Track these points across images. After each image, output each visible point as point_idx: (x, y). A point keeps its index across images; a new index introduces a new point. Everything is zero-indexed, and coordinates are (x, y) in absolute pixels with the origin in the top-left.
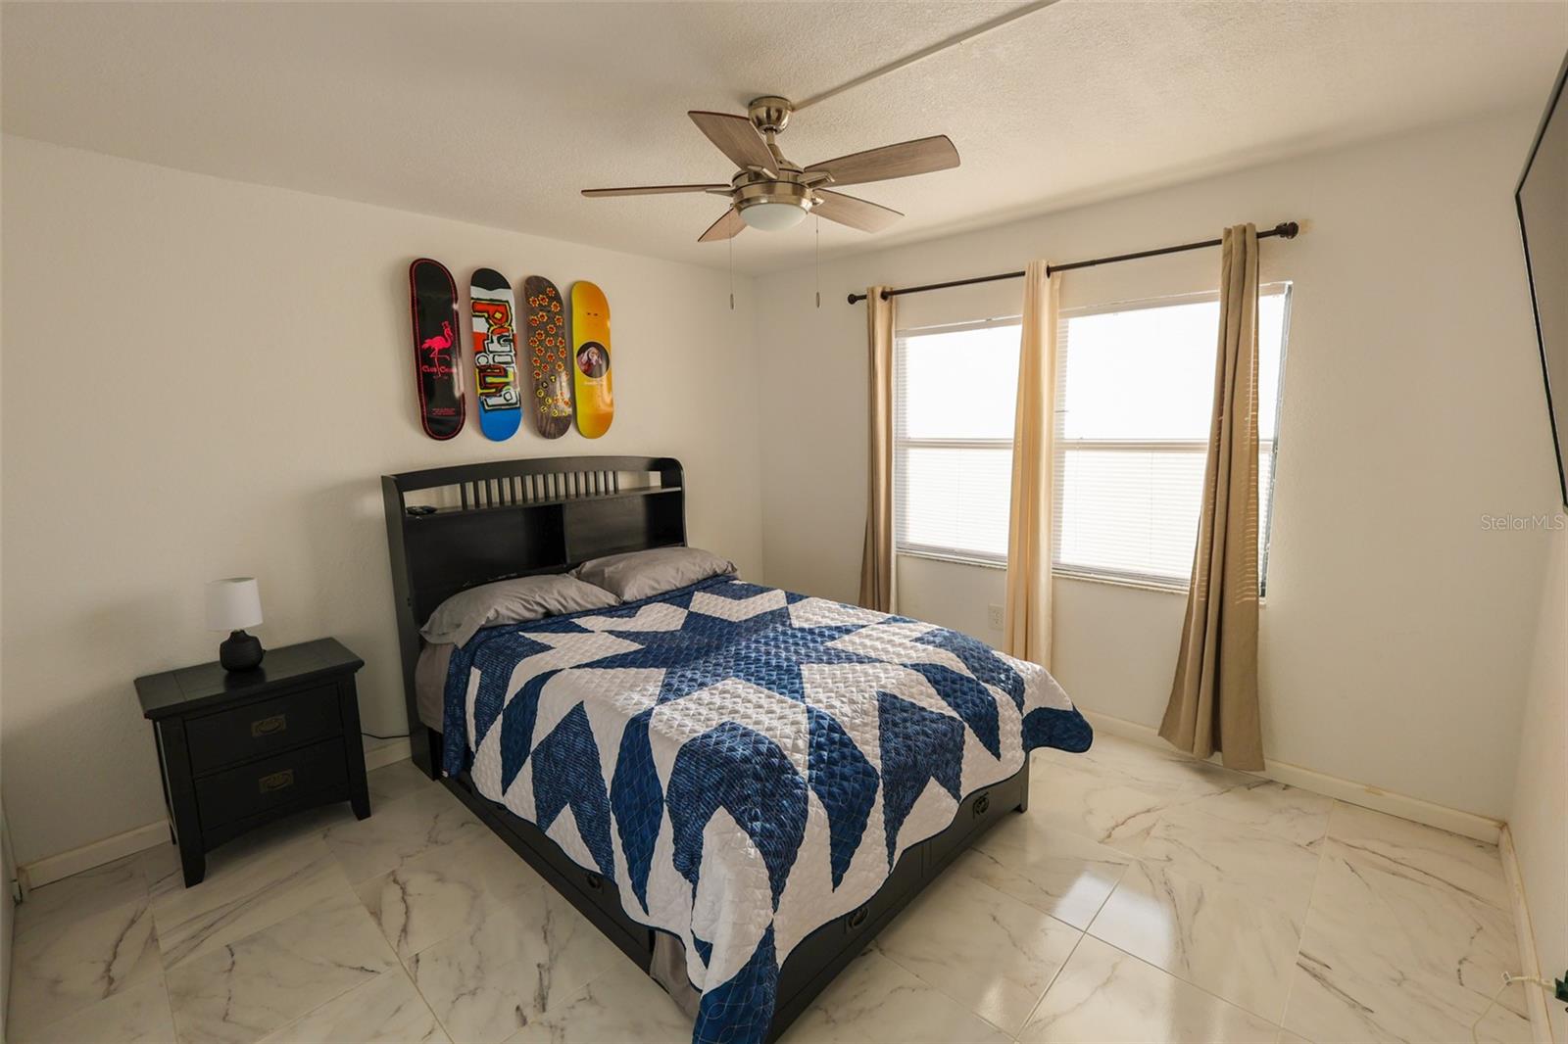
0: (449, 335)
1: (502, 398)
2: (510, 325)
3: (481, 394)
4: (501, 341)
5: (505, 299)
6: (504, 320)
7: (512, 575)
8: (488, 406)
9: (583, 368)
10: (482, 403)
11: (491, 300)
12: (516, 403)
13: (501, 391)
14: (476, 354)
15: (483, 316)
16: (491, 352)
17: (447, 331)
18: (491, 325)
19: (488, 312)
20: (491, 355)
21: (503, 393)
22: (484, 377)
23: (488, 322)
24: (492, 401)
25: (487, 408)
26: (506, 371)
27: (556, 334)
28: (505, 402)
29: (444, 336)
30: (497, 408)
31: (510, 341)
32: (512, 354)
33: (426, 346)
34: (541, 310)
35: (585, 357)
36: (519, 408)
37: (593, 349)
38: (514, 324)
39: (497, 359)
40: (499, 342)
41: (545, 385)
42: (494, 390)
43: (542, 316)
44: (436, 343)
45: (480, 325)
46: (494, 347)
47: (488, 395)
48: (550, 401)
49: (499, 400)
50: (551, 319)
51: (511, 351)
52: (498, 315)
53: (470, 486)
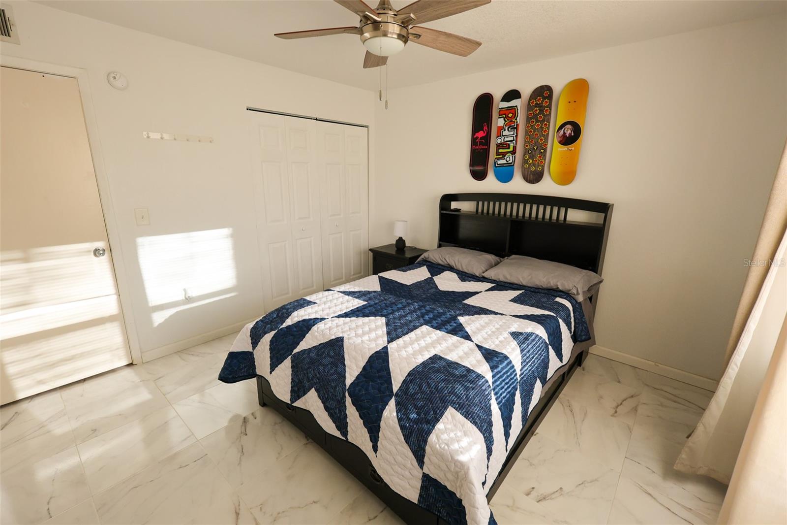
0: (486, 130)
1: (505, 160)
2: (516, 119)
3: (496, 158)
4: (510, 130)
5: (515, 105)
6: (513, 117)
7: (477, 248)
8: (498, 164)
9: (559, 139)
10: (495, 163)
11: (508, 107)
12: (512, 163)
13: (505, 156)
14: (497, 137)
15: (503, 117)
16: (503, 136)
17: (485, 128)
18: (506, 121)
19: (505, 114)
20: (503, 138)
21: (505, 158)
22: (499, 149)
23: (504, 120)
24: (500, 162)
25: (497, 165)
26: (509, 145)
27: (544, 120)
28: (506, 162)
29: (483, 131)
30: (502, 165)
31: (514, 128)
32: (514, 136)
33: (475, 136)
34: (536, 107)
35: (562, 132)
36: (513, 165)
37: (569, 126)
38: (518, 119)
39: (506, 139)
40: (508, 130)
41: (530, 152)
42: (501, 156)
43: (537, 110)
44: (481, 134)
45: (501, 122)
46: (506, 133)
47: (498, 159)
48: (531, 161)
49: (503, 161)
50: (541, 111)
51: (514, 134)
52: (510, 115)
53: (480, 203)
